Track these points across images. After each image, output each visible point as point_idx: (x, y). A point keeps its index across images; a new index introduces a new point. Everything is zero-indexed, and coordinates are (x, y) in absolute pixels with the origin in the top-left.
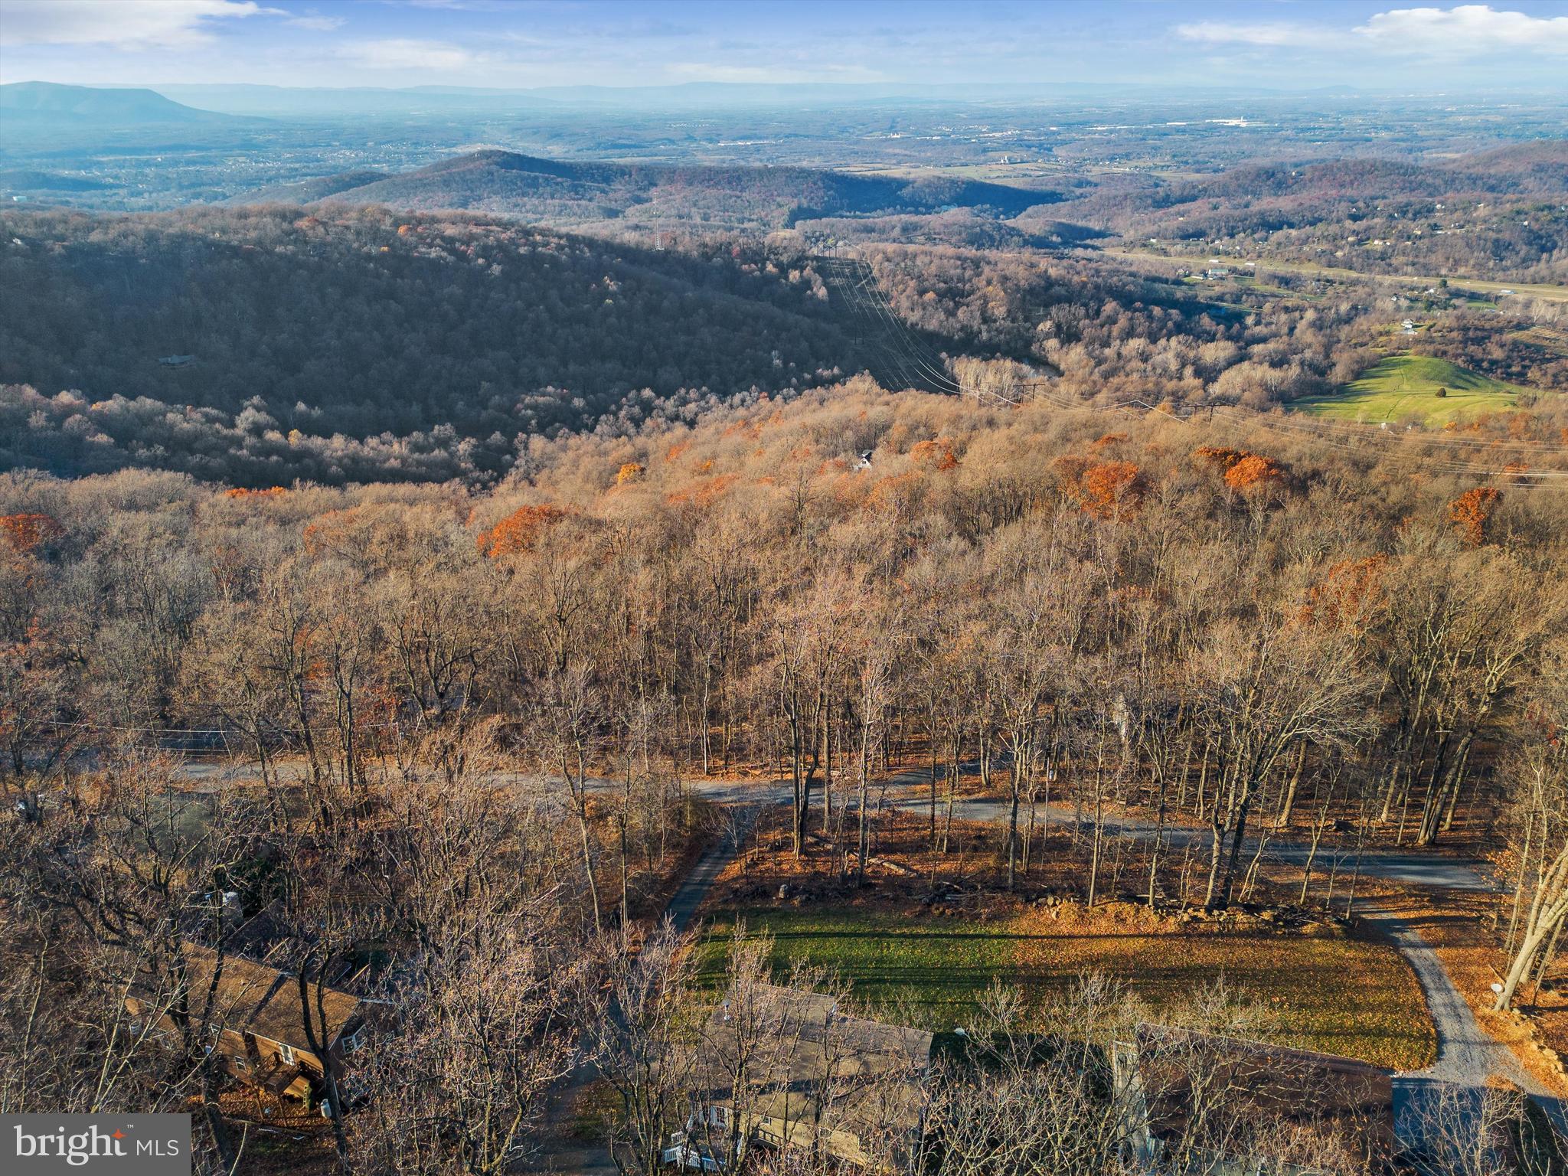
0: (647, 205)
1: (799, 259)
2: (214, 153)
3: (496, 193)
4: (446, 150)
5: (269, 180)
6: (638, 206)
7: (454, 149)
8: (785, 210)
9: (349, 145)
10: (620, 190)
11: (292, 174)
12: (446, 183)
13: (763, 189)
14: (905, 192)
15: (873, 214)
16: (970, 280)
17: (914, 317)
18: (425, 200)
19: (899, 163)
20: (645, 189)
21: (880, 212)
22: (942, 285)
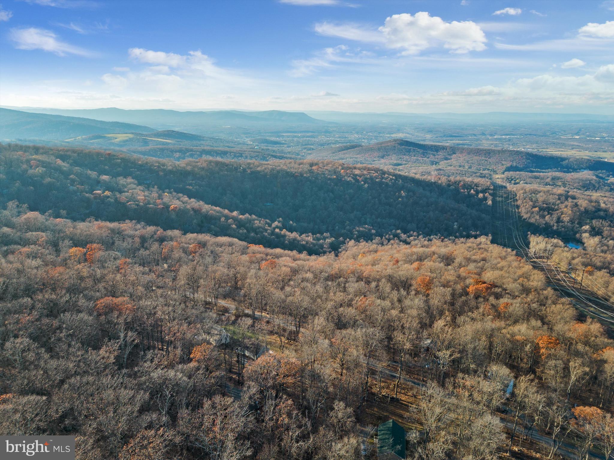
0: (449, 161)
1: (486, 189)
2: (316, 134)
3: (395, 154)
4: (389, 136)
5: (328, 144)
6: (445, 161)
7: (392, 135)
8: (505, 166)
9: (357, 133)
10: (441, 154)
11: (336, 142)
12: (379, 149)
13: (499, 158)
14: (564, 163)
15: (547, 171)
16: (558, 205)
17: (525, 216)
18: (371, 155)
19: (573, 149)
20: (450, 155)
21: (549, 170)
22: (545, 205)
